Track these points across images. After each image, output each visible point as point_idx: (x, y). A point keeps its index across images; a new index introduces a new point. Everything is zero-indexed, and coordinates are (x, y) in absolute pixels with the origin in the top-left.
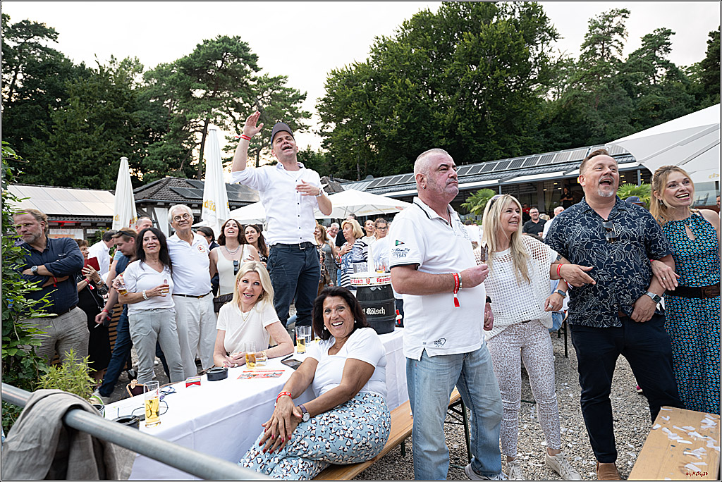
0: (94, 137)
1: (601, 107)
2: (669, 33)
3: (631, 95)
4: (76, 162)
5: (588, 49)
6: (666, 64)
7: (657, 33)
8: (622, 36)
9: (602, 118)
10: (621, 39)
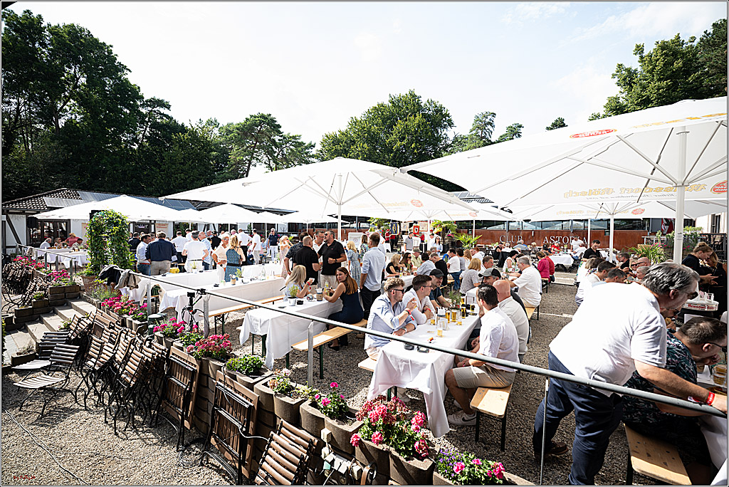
0: (186, 167)
2: (520, 126)
4: (175, 181)
5: (474, 132)
7: (514, 126)
8: (492, 127)
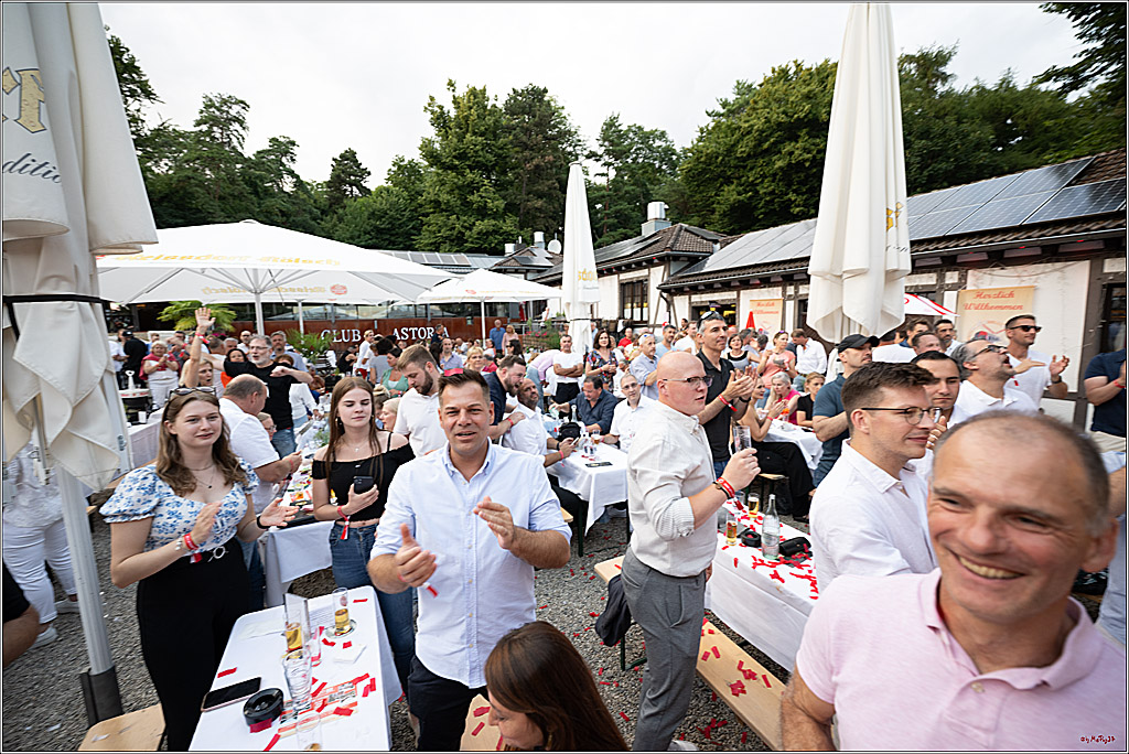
1: (221, 198)
2: (293, 143)
3: (256, 193)
5: (204, 128)
6: (291, 173)
7: (282, 140)
8: (244, 128)
9: (222, 210)
10: (242, 132)
